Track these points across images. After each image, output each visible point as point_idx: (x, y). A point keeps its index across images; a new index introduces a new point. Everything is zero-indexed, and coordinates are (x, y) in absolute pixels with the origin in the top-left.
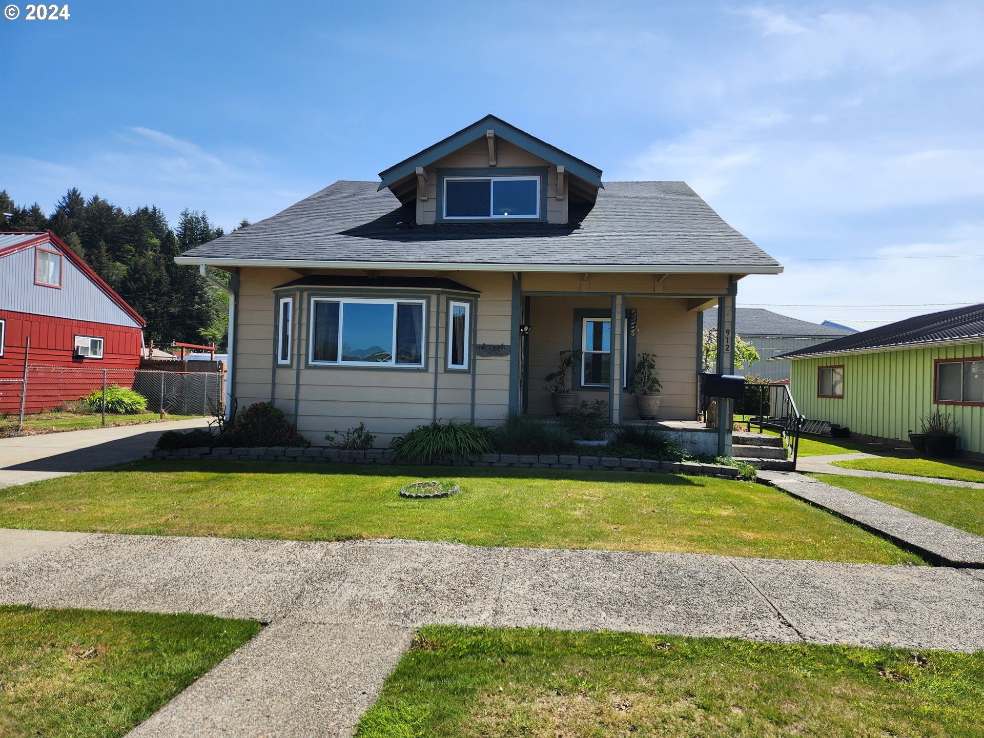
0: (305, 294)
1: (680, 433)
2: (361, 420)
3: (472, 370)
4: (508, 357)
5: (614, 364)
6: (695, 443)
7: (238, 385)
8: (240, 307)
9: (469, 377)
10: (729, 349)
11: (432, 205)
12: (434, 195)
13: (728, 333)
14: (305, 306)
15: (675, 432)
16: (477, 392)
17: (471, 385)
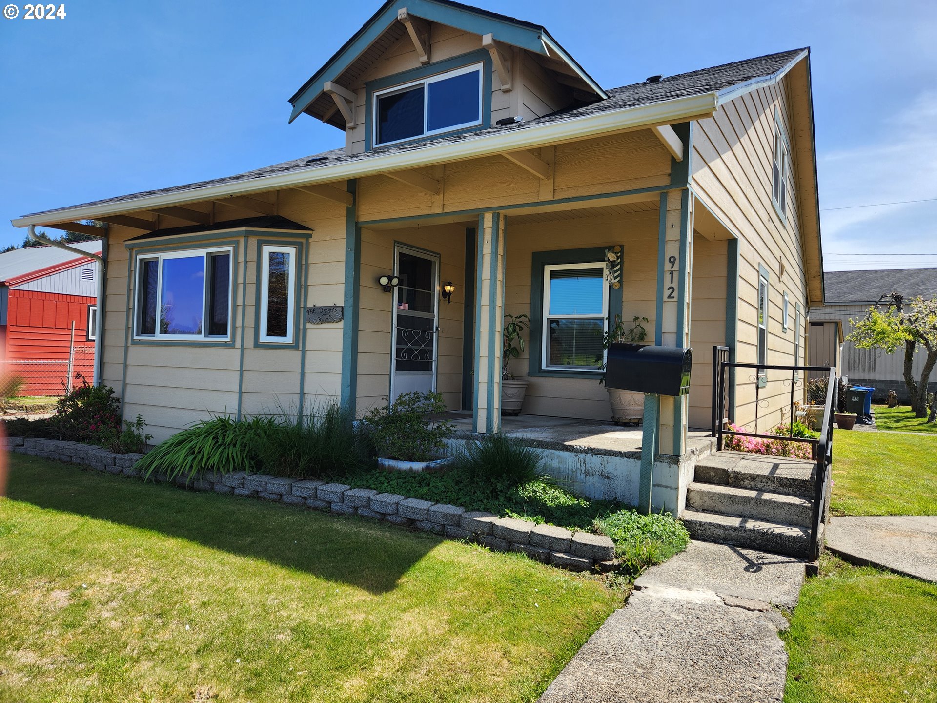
0: (134, 252)
1: (582, 456)
3: (299, 344)
4: (342, 324)
5: (480, 332)
6: (608, 478)
7: (106, 365)
8: (110, 274)
9: (298, 354)
10: (675, 294)
11: (361, 132)
12: (362, 119)
13: (673, 263)
14: (133, 266)
15: (573, 454)
16: (308, 377)
17: (298, 365)
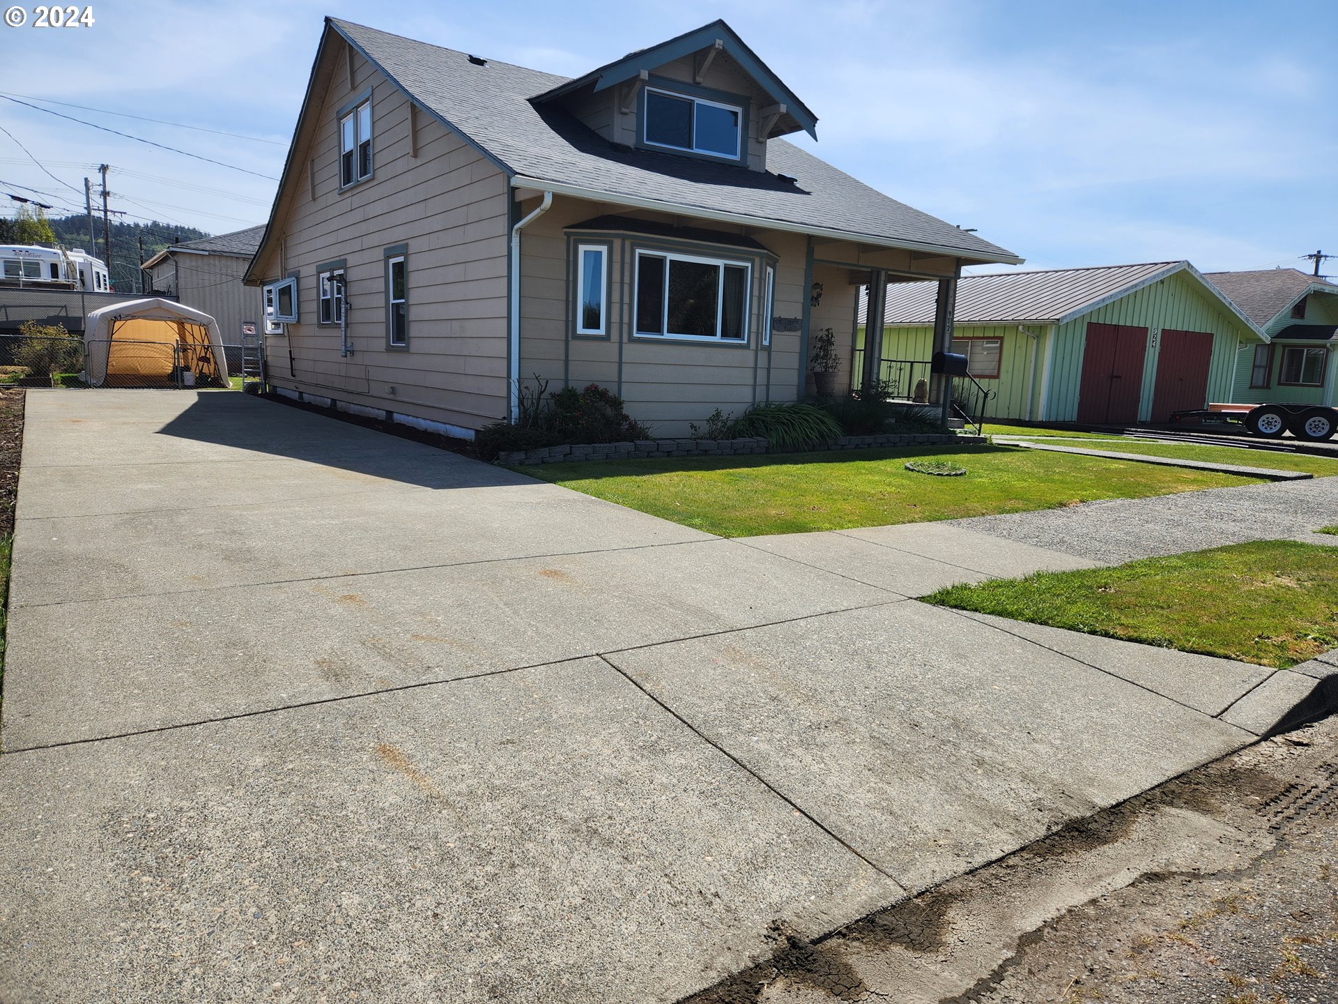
0: (628, 243)
2: (716, 405)
3: (770, 347)
4: (799, 333)
7: (523, 361)
8: (523, 250)
9: (767, 354)
11: (631, 121)
14: (627, 260)
16: (771, 371)
17: (767, 364)
